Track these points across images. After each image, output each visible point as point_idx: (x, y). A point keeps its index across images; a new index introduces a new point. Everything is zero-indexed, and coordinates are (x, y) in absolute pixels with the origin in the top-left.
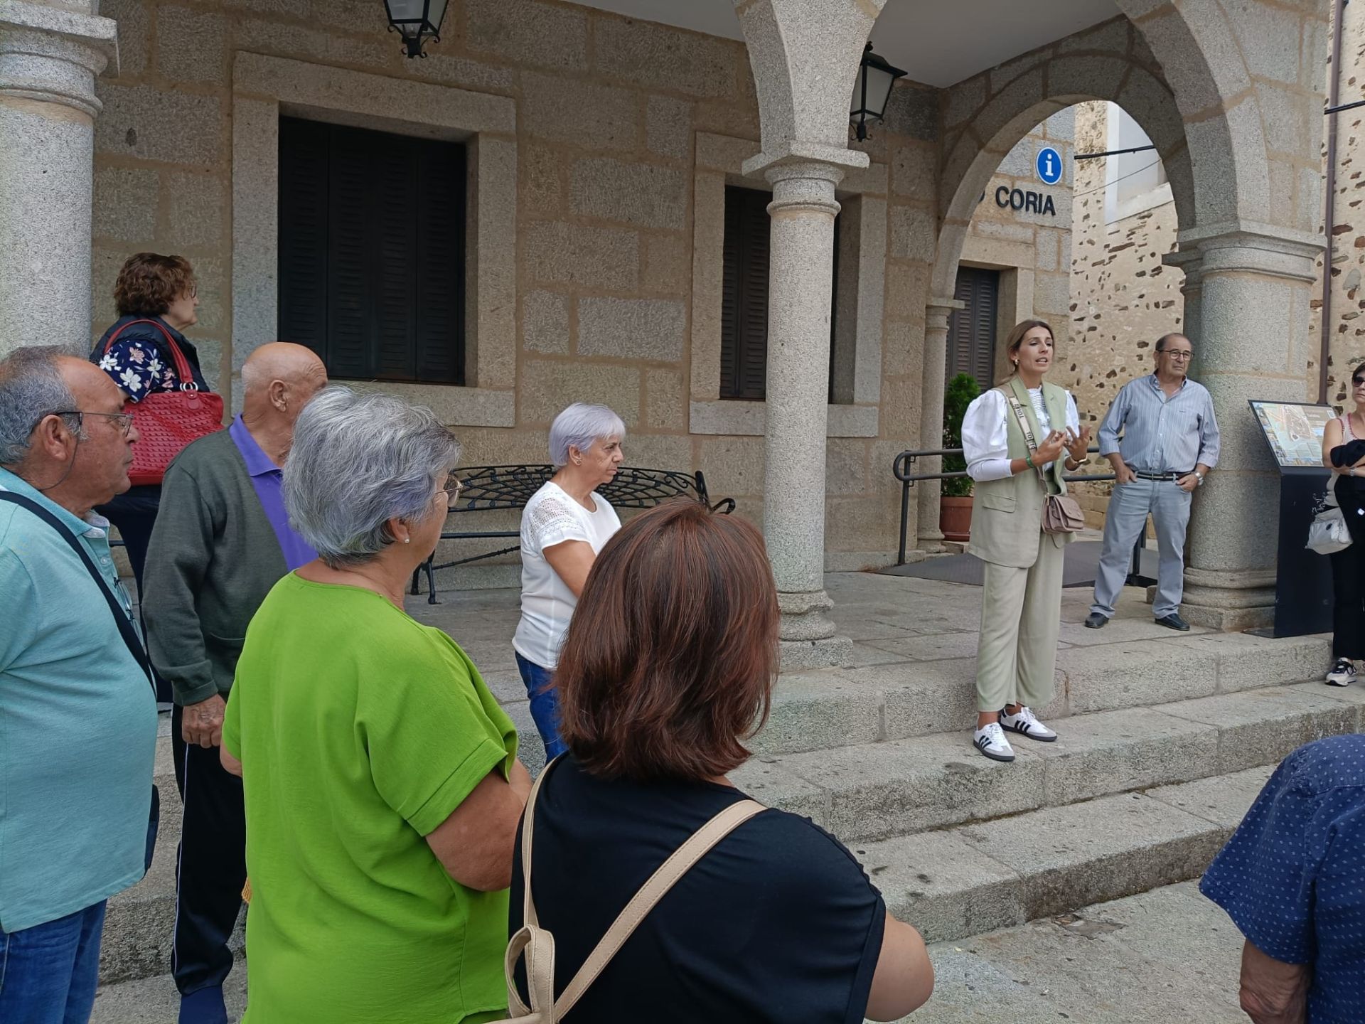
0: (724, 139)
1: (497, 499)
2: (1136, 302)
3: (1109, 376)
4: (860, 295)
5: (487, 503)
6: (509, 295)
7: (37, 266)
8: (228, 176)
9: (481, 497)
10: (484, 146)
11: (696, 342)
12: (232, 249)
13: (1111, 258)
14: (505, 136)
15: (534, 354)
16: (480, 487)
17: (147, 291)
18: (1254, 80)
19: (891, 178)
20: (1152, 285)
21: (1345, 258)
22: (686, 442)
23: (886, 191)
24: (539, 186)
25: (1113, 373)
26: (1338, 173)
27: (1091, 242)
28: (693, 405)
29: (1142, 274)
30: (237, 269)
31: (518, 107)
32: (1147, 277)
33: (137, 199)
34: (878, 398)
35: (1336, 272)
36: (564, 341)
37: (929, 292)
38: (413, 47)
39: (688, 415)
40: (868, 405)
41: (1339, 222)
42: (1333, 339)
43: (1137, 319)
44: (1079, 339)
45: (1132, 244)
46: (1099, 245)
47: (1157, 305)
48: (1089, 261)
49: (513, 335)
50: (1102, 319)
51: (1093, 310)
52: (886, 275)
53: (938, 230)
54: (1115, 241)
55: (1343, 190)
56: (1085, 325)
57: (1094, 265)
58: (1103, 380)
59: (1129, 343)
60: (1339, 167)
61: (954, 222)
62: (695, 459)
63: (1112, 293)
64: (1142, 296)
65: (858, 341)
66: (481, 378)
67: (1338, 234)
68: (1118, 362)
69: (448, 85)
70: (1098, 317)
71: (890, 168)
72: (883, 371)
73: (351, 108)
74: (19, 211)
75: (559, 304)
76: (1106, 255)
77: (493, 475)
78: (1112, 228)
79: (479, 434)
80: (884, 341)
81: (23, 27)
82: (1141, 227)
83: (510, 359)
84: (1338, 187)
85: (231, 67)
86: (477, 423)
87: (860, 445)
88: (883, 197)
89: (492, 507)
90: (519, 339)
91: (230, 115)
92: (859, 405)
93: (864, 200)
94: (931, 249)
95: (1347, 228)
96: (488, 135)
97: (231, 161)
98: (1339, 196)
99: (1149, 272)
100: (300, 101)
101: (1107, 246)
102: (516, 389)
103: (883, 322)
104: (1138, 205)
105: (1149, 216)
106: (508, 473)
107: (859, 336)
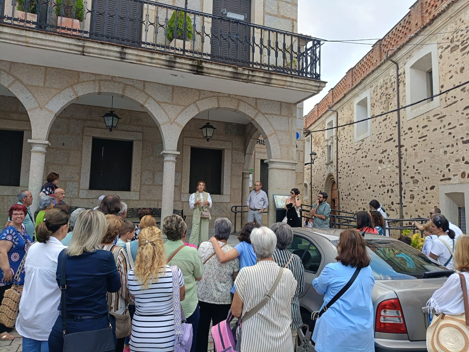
0: (191, 138)
1: (133, 215)
2: (362, 165)
3: (357, 187)
4: (225, 170)
5: (130, 216)
6: (139, 172)
7: (35, 175)
8: (81, 151)
9: (130, 215)
10: (135, 143)
11: (183, 181)
12: (81, 165)
13: (356, 152)
14: (139, 140)
15: (144, 184)
16: (130, 212)
17: (51, 178)
18: (275, 131)
19: (232, 145)
20: (365, 160)
21: (403, 154)
22: (180, 203)
23: (231, 148)
24: (147, 150)
25: (358, 186)
26: (401, 131)
27: (352, 148)
28: (182, 195)
29: (363, 157)
30: (82, 169)
31: (143, 134)
32: (364, 158)
33: (64, 156)
34: (229, 193)
35: (402, 158)
36: (151, 182)
37: (243, 169)
38: (111, 130)
39: (181, 197)
40: (227, 195)
41: (401, 144)
42: (402, 177)
43: (362, 170)
44: (350, 176)
45: (360, 149)
46: (354, 149)
47: (366, 166)
48: (352, 153)
49: (140, 180)
50: (355, 170)
51: (353, 168)
52: (231, 166)
53: (245, 156)
54: (357, 148)
55: (402, 135)
56: (351, 172)
57: (353, 154)
58: (356, 188)
59: (361, 177)
60: (401, 129)
61: (248, 154)
62: (183, 207)
63: (357, 162)
64: (363, 164)
65: (224, 181)
66: (132, 190)
67: (402, 147)
68: (359, 183)
69: (128, 131)
70: (354, 169)
71: (232, 142)
72: (231, 187)
73: (107, 137)
74: (33, 168)
75: (151, 174)
76: (355, 152)
77: (133, 210)
78: (356, 144)
79: (131, 201)
80: (231, 180)
81: (36, 143)
82: (362, 144)
83: (139, 186)
84: (401, 134)
85: (83, 130)
86: (130, 199)
87: (225, 204)
88: (230, 149)
89: (132, 217)
90: (141, 181)
91: (82, 139)
92: (225, 195)
93: (225, 150)
94: (243, 160)
95: (403, 146)
96: (136, 140)
97: (82, 148)
98: (401, 137)
99: (364, 157)
100: (96, 136)
101: (355, 149)
102: (140, 192)
103: (231, 176)
104: (361, 138)
105: (364, 141)
106: (136, 210)
107: (224, 179)
